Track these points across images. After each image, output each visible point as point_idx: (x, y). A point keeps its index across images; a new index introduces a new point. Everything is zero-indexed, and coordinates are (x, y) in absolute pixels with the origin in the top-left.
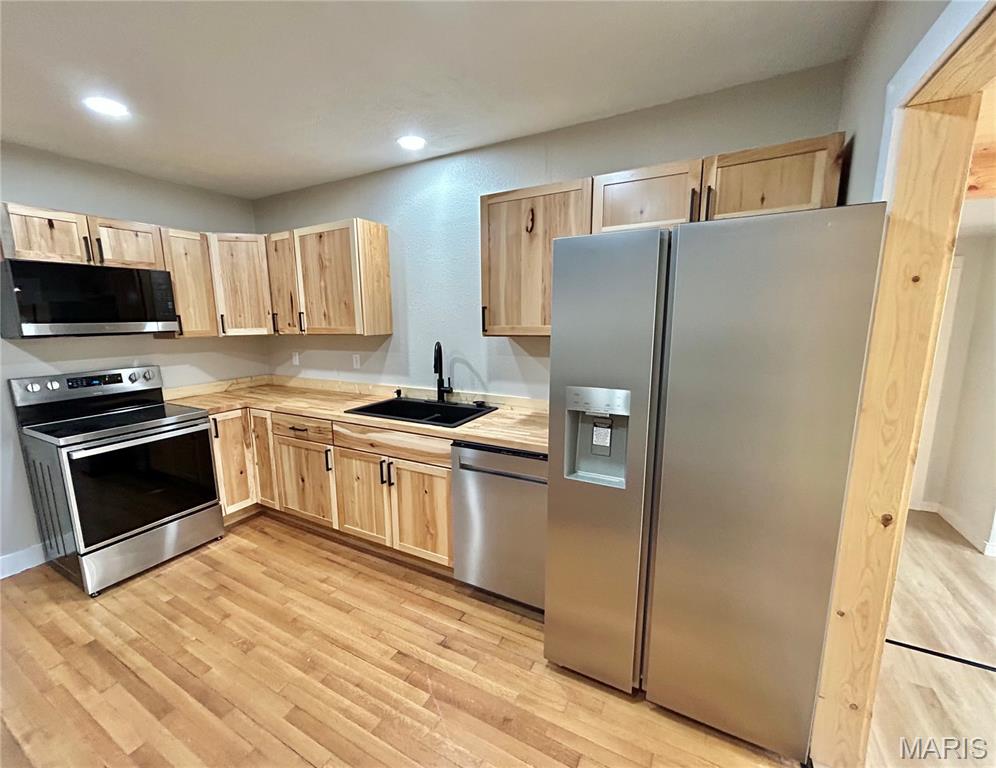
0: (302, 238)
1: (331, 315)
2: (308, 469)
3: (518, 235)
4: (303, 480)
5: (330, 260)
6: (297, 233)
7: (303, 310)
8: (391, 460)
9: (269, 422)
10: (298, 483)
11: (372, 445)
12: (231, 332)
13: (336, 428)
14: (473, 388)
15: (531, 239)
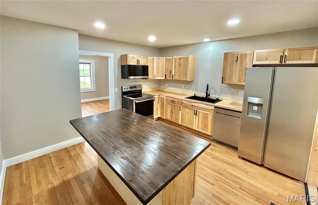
0: (175, 59)
1: (181, 76)
2: (174, 110)
3: (233, 62)
4: (172, 113)
5: (182, 64)
6: (174, 57)
7: (173, 74)
8: (197, 110)
9: (165, 99)
10: (171, 113)
11: (192, 106)
12: (156, 78)
13: (183, 101)
14: (215, 95)
15: (237, 63)
